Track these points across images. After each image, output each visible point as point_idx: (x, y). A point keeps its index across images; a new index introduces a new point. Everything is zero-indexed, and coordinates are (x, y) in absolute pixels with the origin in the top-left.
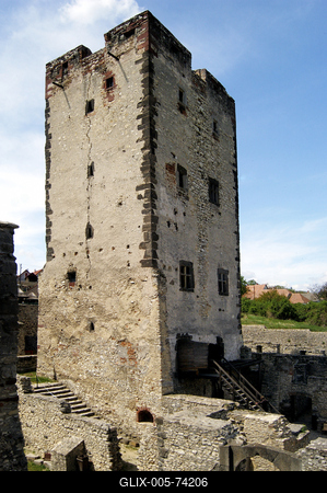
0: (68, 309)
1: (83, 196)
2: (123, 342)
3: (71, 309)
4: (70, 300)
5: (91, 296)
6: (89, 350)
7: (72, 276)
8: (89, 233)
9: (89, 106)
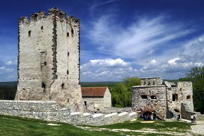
0: (62, 96)
1: (66, 61)
2: (76, 104)
3: (63, 96)
4: (63, 93)
5: (68, 92)
7: (63, 85)
8: (68, 72)
9: (68, 34)
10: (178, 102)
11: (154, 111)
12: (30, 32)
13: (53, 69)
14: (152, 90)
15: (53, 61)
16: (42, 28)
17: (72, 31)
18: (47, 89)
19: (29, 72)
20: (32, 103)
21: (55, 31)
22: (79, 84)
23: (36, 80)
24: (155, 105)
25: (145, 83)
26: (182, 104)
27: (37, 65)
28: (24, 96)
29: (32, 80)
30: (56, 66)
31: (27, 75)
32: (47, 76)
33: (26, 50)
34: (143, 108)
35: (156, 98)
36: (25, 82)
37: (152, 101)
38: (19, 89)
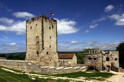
0: (47, 58)
1: (49, 41)
2: (55, 62)
4: (47, 57)
5: (50, 56)
6: (50, 64)
7: (47, 53)
8: (50, 47)
9: (50, 28)
10: (109, 62)
11: (95, 67)
12: (31, 27)
13: (42, 45)
14: (94, 55)
15: (42, 41)
16: (37, 25)
17: (53, 26)
18: (39, 55)
19: (31, 46)
20: (19, 62)
21: (42, 26)
22: (57, 52)
23: (34, 50)
24: (96, 63)
25: (91, 52)
26: (112, 63)
27: (35, 43)
28: (29, 58)
29: (33, 51)
30: (44, 44)
31: (30, 48)
32: (39, 48)
33: (30, 36)
34: (89, 65)
35: (96, 60)
36: (30, 51)
37: (94, 61)
38: (27, 55)
